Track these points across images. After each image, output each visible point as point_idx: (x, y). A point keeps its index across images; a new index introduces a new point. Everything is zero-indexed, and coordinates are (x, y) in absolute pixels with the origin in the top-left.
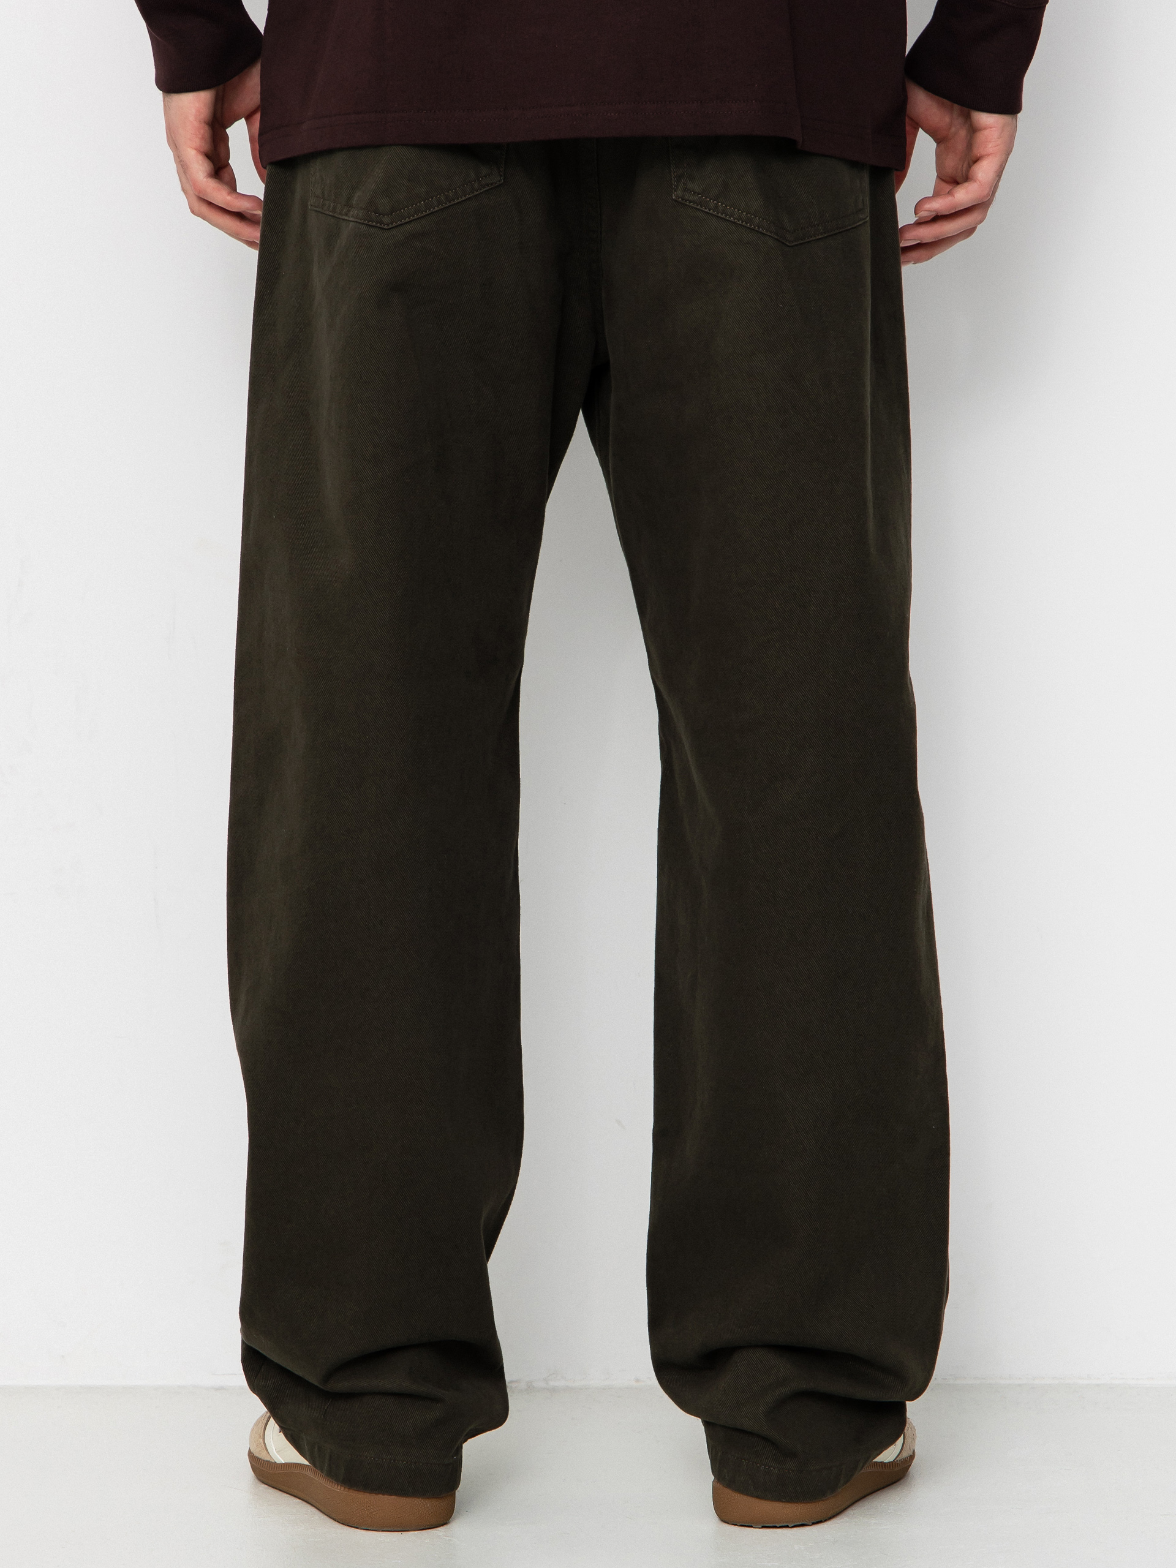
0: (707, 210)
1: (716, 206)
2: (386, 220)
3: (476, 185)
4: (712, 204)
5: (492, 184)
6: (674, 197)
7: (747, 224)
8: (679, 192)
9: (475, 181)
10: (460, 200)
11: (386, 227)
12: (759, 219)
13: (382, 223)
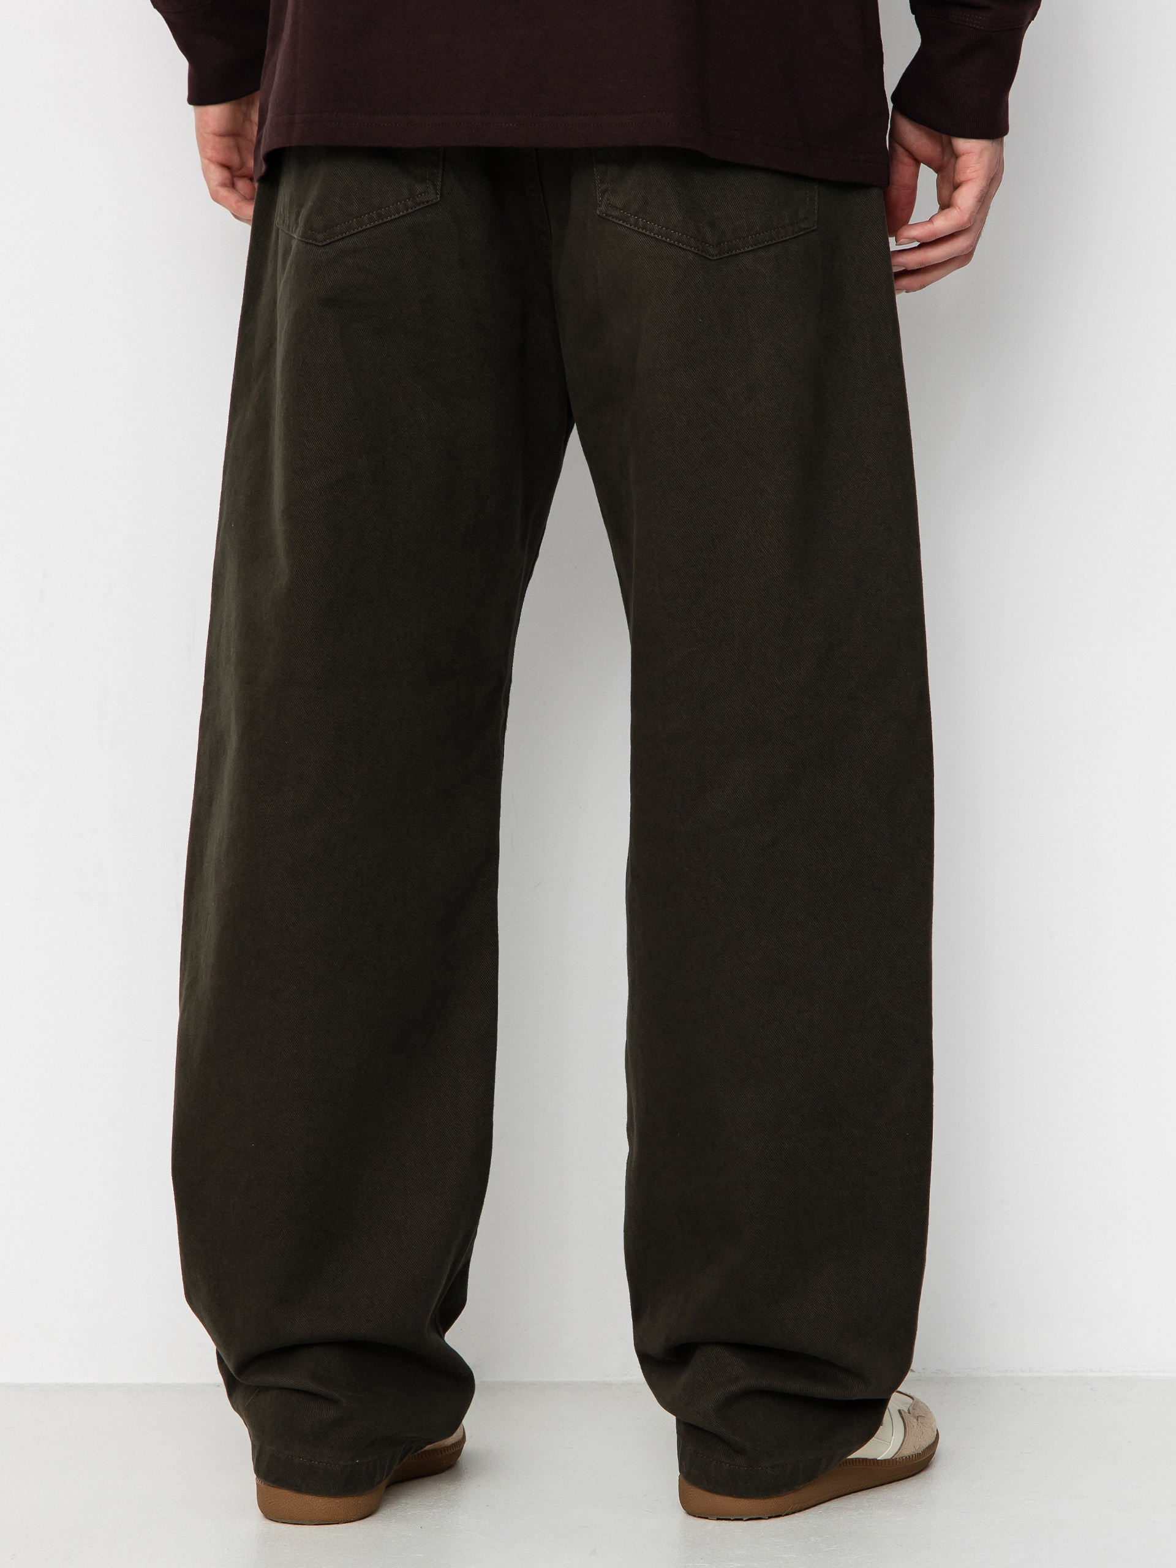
0: (628, 226)
1: (637, 221)
2: (320, 237)
3: (410, 203)
4: (632, 220)
5: (428, 202)
6: (598, 212)
7: (666, 239)
8: (603, 208)
9: (409, 199)
10: (393, 217)
11: (320, 244)
12: (678, 234)
13: (316, 240)
